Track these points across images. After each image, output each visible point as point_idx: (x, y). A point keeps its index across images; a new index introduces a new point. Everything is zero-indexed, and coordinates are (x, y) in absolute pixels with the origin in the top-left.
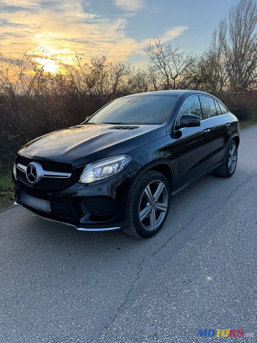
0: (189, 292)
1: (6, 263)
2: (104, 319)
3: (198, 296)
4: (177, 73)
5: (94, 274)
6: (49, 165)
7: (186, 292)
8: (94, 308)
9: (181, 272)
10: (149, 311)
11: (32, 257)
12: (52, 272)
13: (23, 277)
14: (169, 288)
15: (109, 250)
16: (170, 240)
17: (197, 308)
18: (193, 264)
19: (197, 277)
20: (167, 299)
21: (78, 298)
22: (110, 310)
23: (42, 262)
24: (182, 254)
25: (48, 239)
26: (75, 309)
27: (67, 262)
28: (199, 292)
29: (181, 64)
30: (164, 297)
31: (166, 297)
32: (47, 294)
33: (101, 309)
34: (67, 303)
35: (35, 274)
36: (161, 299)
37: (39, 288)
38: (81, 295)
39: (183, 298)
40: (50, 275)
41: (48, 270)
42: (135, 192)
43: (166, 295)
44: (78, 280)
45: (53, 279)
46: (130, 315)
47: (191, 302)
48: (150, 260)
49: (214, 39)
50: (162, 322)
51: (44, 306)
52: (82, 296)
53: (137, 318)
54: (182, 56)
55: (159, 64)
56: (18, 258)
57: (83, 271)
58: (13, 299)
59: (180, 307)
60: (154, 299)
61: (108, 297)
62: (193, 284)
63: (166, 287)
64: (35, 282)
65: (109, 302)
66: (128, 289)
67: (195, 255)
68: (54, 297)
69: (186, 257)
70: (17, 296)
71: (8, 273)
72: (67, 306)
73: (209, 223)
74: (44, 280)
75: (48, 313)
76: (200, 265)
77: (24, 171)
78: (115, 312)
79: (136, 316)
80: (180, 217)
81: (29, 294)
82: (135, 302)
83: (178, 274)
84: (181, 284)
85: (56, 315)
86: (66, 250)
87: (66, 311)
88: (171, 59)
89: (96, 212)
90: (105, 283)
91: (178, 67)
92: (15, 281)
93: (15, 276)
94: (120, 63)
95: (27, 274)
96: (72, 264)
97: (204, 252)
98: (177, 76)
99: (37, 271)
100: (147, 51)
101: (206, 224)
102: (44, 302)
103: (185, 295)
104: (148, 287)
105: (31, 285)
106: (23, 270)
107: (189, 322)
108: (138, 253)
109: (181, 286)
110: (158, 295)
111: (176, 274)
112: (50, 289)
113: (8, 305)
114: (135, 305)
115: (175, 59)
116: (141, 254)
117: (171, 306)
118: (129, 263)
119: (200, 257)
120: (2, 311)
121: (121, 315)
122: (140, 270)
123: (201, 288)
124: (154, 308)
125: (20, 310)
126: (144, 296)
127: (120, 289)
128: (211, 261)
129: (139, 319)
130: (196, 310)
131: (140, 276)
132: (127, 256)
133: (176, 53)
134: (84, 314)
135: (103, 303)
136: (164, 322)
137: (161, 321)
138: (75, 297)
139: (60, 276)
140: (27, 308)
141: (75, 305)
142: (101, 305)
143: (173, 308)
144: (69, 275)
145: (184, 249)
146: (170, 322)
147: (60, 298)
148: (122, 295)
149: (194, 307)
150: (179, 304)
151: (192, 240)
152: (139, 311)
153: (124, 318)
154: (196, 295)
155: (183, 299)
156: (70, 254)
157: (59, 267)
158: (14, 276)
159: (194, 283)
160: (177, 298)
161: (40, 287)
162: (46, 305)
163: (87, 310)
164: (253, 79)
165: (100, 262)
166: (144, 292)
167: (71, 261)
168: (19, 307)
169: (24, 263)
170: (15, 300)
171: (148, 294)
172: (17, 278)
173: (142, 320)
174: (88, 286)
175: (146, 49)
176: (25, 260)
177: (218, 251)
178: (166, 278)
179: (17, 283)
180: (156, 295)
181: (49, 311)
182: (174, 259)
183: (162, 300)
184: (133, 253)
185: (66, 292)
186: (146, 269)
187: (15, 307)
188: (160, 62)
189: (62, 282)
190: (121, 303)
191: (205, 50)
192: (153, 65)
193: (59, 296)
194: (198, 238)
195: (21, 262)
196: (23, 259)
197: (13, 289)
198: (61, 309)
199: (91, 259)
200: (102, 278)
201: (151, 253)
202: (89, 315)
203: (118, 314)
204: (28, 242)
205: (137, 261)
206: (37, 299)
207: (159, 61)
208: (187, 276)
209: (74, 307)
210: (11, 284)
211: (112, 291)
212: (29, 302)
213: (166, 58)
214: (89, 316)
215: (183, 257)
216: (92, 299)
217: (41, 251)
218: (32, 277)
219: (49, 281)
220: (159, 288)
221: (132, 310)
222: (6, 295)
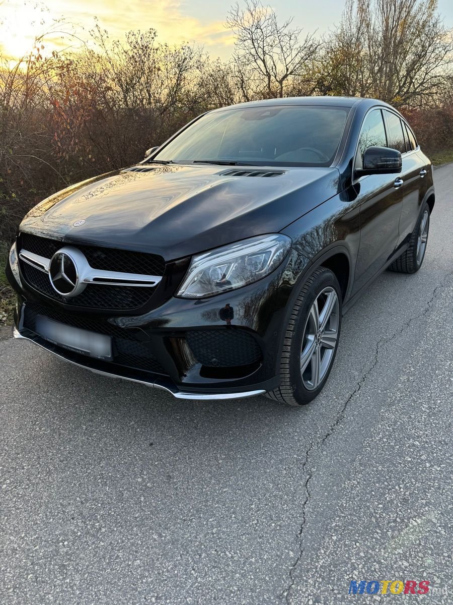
0: (421, 523)
1: (16, 469)
2: (265, 600)
3: (443, 532)
4: (286, 71)
5: (215, 490)
6: (103, 256)
7: (415, 524)
8: (238, 575)
9: (390, 477)
10: (356, 575)
11: (69, 453)
12: (123, 488)
13: (61, 504)
14: (378, 516)
15: (230, 432)
16: (347, 407)
17: (449, 561)
18: (410, 459)
19: (426, 488)
20: (383, 544)
21: (197, 551)
22: (272, 577)
23: (95, 466)
24: (381, 436)
25: (96, 409)
26: (197, 578)
27: (149, 463)
28: (441, 523)
29: (294, 53)
30: (376, 539)
31: (379, 537)
32: (124, 545)
33: (252, 577)
34: (176, 566)
35: (86, 495)
36: (370, 542)
37: (103, 530)
38: (200, 542)
39: (413, 538)
40: (119, 495)
41: (113, 485)
42: (296, 317)
43: (378, 533)
44: (186, 506)
45: (129, 507)
46: (319, 588)
47: (432, 546)
48: (322, 452)
49: (350, 8)
50: (390, 601)
51: (125, 576)
52: (203, 547)
53: (335, 594)
54: (296, 37)
55: (253, 51)
56: (39, 458)
57: (190, 484)
58: (50, 561)
59: (415, 561)
60: (358, 544)
61: (260, 546)
62: (422, 504)
63: (371, 515)
64: (91, 515)
65: (265, 557)
66: (296, 523)
67: (406, 439)
68: (143, 551)
69: (389, 443)
70: (57, 552)
71: (25, 495)
72: (176, 572)
73: (410, 367)
74: (110, 509)
75: (139, 593)
76: (422, 460)
77: (43, 267)
78: (285, 582)
79: (331, 588)
80: (350, 355)
81: (84, 548)
82: (321, 553)
83: (386, 483)
84: (399, 505)
85: (157, 597)
86: (142, 435)
87: (178, 586)
88: (276, 42)
89: (214, 359)
90: (245, 511)
91: (289, 60)
92: (46, 515)
93: (42, 501)
94: (184, 45)
95: (69, 496)
96: (162, 468)
97: (421, 431)
98: (286, 76)
99: (90, 487)
100: (231, 24)
101: (405, 370)
102: (123, 565)
103: (415, 531)
104: (337, 517)
105: (85, 523)
106: (59, 488)
107: (445, 597)
108: (293, 438)
109: (400, 511)
110: (362, 534)
111: (383, 483)
112: (128, 531)
113: (42, 578)
114: (322, 562)
115: (282, 44)
116: (299, 440)
117: (396, 558)
118: (281, 461)
119: (418, 443)
120: (30, 595)
121: (299, 588)
122: (308, 477)
123: (442, 513)
124: (363, 567)
125: (73, 590)
126: (335, 538)
127: (279, 523)
128: (440, 449)
129: (339, 596)
130: (448, 566)
131: (312, 490)
132: (273, 446)
133: (286, 31)
134: (221, 590)
135: (253, 560)
136: (394, 599)
137: (388, 598)
138: (190, 550)
139: (142, 499)
140: (88, 584)
141: (194, 570)
142: (251, 566)
143: (403, 564)
144: (163, 496)
145: (380, 426)
146: (405, 598)
147: (155, 553)
148: (288, 538)
149: (442, 557)
150: (410, 553)
151: (390, 405)
152: (334, 576)
153: (309, 595)
154: (438, 531)
155: (415, 542)
156: (151, 444)
157: (135, 477)
158: (41, 503)
159: (424, 501)
160: (403, 540)
161: (105, 526)
162: (129, 573)
163: (224, 580)
164: (416, 89)
165: (220, 461)
166: (331, 528)
167: (158, 461)
168: (68, 581)
169: (56, 469)
170: (56, 565)
171: (341, 534)
172: (47, 507)
173: (347, 597)
174: (211, 520)
175: (229, 21)
176: (57, 461)
177: (446, 428)
178: (367, 493)
179: (51, 520)
180: (357, 535)
181: (139, 589)
182: (369, 449)
183: (373, 546)
184: (283, 437)
185: (165, 537)
186: (319, 474)
187: (58, 582)
188: (255, 48)
189: (151, 512)
190: (292, 558)
191: (334, 29)
192: (242, 52)
193: (152, 548)
194: (399, 401)
195: (48, 467)
196: (51, 459)
197: (45, 536)
198: (166, 580)
199: (201, 454)
200: (234, 498)
201: (319, 437)
202: (231, 592)
203: (293, 586)
204: (54, 418)
205: (295, 456)
206: (104, 558)
207: (252, 46)
208: (406, 488)
209: (192, 574)
210: (37, 523)
211: (265, 530)
212: (88, 566)
213: (268, 40)
214: (232, 595)
215: (384, 443)
216: (227, 553)
217: (88, 439)
218: (82, 502)
219: (122, 512)
220: (360, 518)
221: (321, 576)
222: (32, 553)
